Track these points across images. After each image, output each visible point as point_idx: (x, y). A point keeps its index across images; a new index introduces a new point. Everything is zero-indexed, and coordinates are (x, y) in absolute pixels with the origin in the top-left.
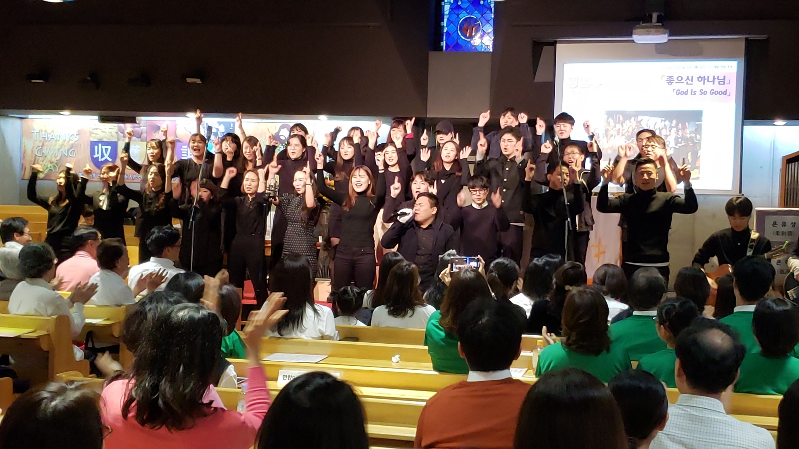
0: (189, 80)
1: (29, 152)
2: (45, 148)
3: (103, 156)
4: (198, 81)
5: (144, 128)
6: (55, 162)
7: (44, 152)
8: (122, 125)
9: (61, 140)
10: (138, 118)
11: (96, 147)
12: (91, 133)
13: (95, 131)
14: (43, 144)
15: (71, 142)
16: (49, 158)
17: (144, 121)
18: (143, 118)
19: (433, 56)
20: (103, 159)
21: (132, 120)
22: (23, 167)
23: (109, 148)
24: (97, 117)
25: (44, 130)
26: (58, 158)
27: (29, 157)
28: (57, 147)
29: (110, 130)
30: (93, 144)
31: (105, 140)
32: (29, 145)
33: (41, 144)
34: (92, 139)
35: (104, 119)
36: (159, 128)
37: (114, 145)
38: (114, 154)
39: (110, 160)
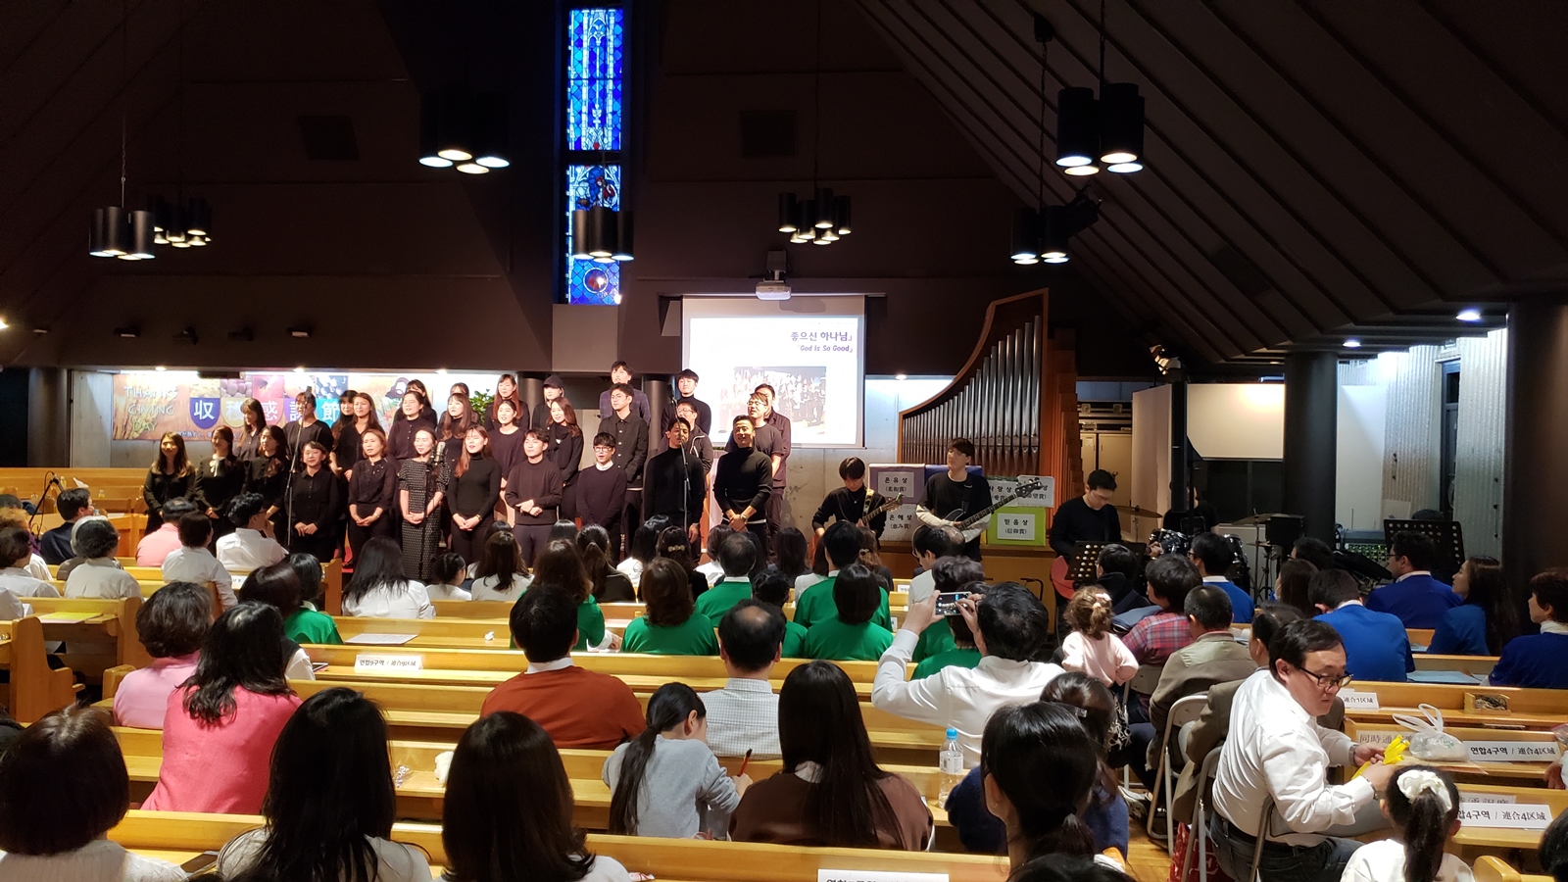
0: (295, 334)
1: (121, 410)
2: (139, 405)
3: (204, 413)
4: (305, 334)
5: (249, 384)
6: (151, 419)
7: (139, 409)
8: (225, 381)
9: (156, 400)
10: (242, 374)
11: (197, 404)
12: (191, 389)
13: (195, 387)
14: (137, 402)
15: (169, 399)
16: (144, 415)
17: (248, 376)
18: (247, 373)
19: (557, 308)
20: (204, 417)
21: (236, 376)
22: (114, 427)
23: (211, 404)
24: (196, 373)
25: (138, 386)
26: (154, 416)
27: (121, 416)
28: (153, 404)
29: (212, 386)
30: (194, 401)
31: (206, 396)
32: (121, 403)
33: (135, 401)
34: (192, 396)
35: (204, 375)
36: (266, 383)
37: (217, 402)
38: (217, 412)
39: (212, 418)
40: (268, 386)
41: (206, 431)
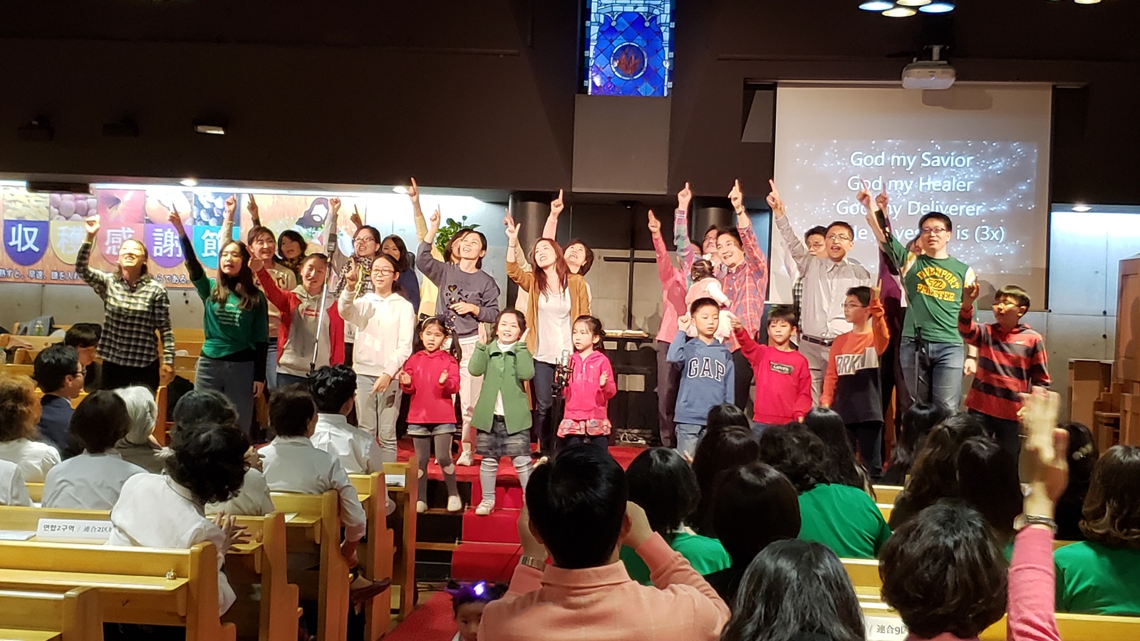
0: (202, 129)
3: (24, 243)
5: (92, 201)
8: (56, 196)
11: (14, 229)
12: (5, 208)
13: (13, 205)
18: (99, 185)
20: (24, 249)
21: (82, 188)
23: (35, 230)
24: (24, 183)
29: (36, 203)
30: (8, 224)
31: (29, 218)
34: (7, 217)
35: (34, 187)
36: (117, 201)
37: (43, 227)
38: (43, 241)
39: (37, 249)
40: (121, 205)
41: (27, 268)
